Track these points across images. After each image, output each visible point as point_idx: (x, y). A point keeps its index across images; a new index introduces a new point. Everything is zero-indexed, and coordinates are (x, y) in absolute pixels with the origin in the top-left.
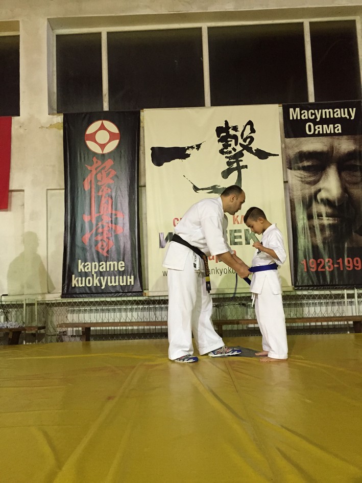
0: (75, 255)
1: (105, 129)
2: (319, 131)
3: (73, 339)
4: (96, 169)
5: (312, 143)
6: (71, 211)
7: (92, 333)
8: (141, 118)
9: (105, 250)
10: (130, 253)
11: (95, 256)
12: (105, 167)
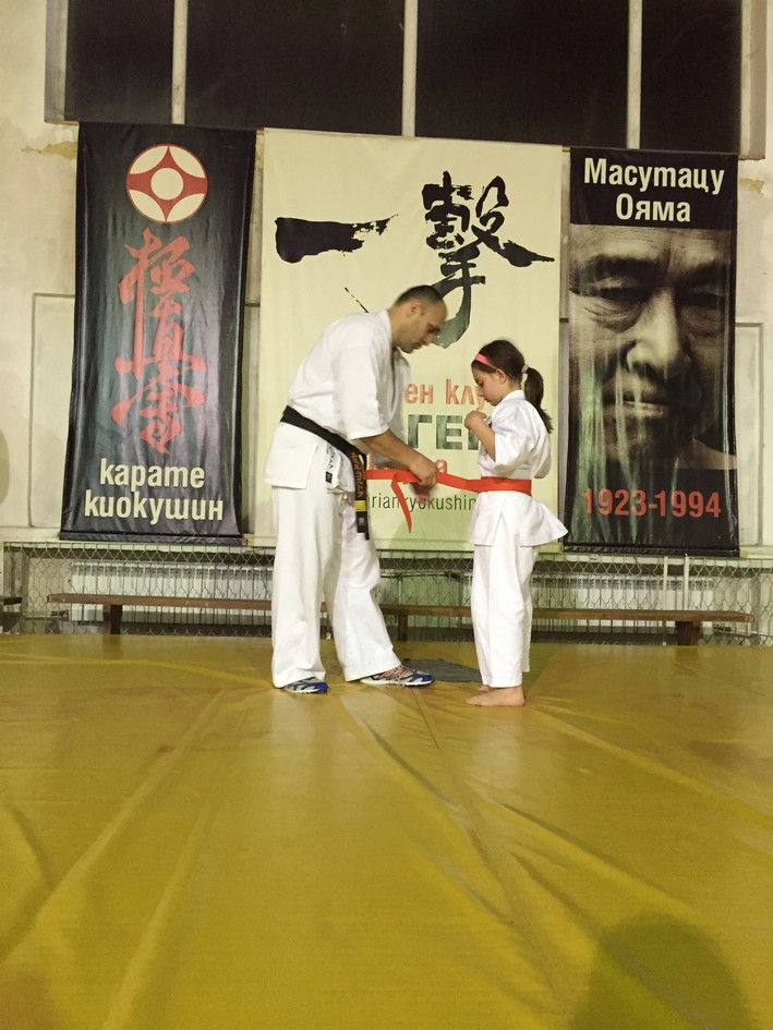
0: (93, 446)
1: (174, 166)
2: (643, 215)
3: (81, 629)
4: (149, 258)
5: (626, 239)
6: (87, 347)
7: (124, 619)
8: (258, 147)
9: (163, 441)
10: (217, 452)
11: (139, 452)
12: (170, 254)
